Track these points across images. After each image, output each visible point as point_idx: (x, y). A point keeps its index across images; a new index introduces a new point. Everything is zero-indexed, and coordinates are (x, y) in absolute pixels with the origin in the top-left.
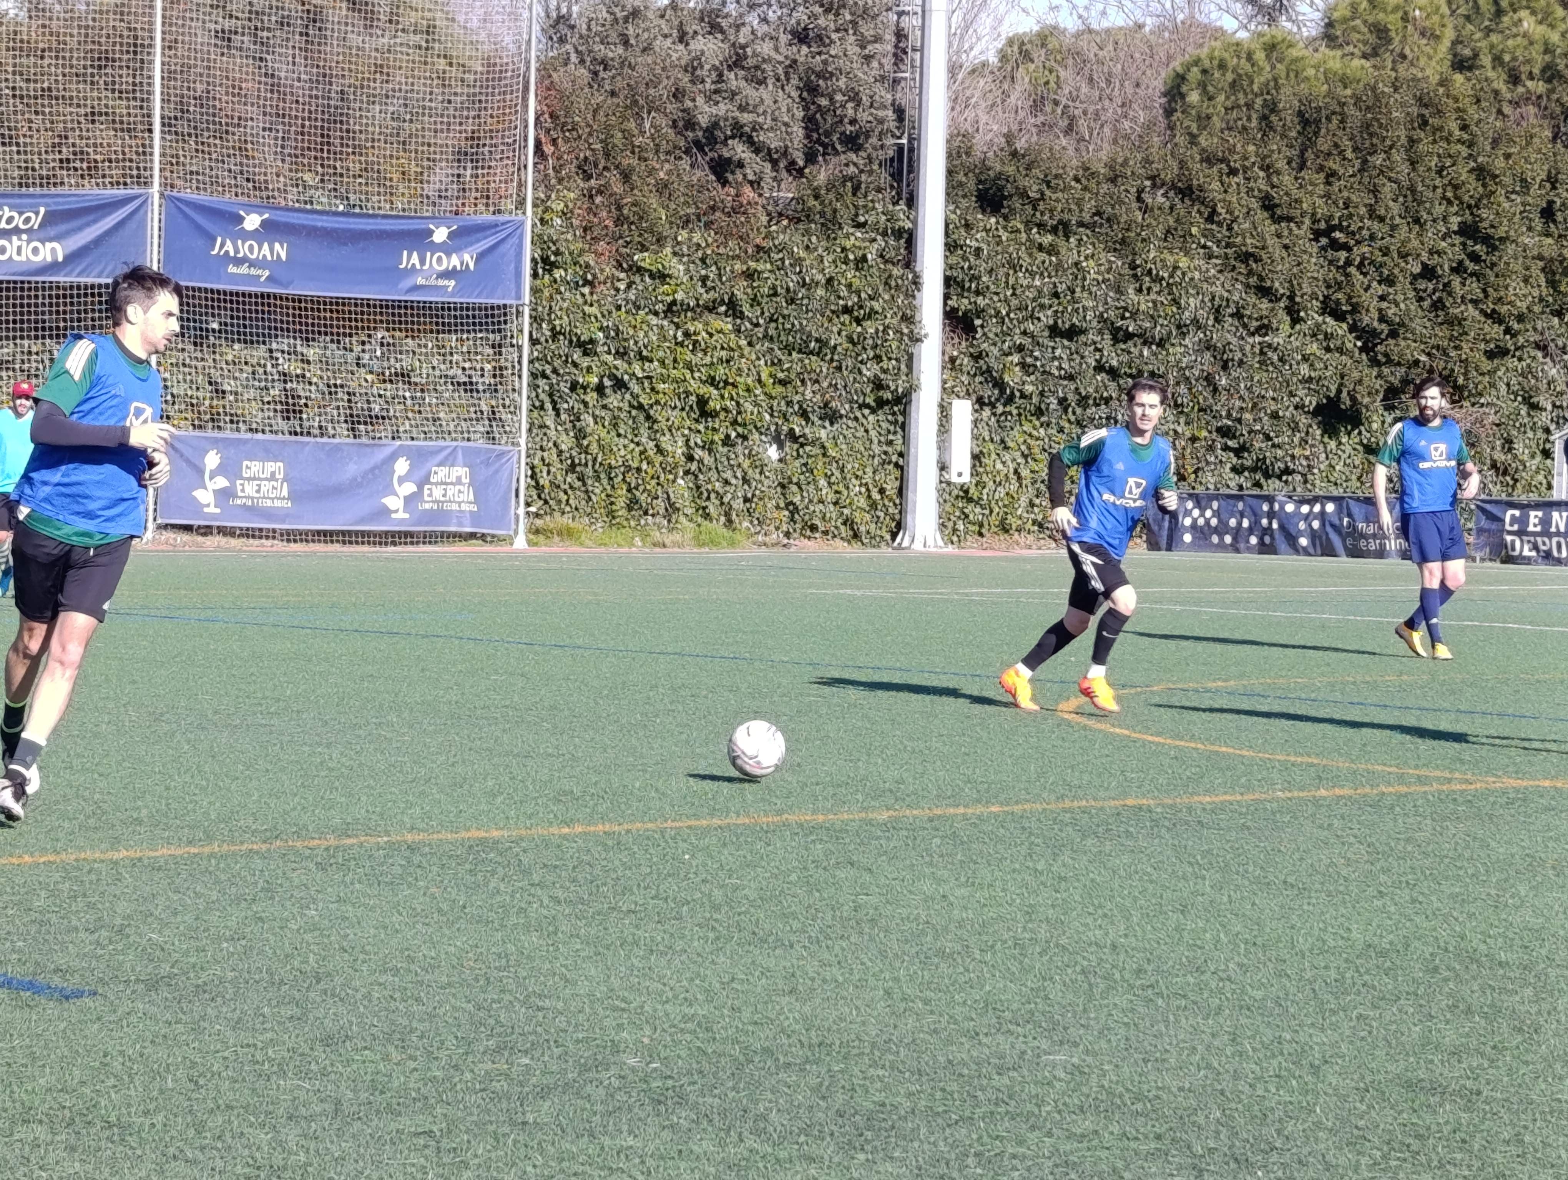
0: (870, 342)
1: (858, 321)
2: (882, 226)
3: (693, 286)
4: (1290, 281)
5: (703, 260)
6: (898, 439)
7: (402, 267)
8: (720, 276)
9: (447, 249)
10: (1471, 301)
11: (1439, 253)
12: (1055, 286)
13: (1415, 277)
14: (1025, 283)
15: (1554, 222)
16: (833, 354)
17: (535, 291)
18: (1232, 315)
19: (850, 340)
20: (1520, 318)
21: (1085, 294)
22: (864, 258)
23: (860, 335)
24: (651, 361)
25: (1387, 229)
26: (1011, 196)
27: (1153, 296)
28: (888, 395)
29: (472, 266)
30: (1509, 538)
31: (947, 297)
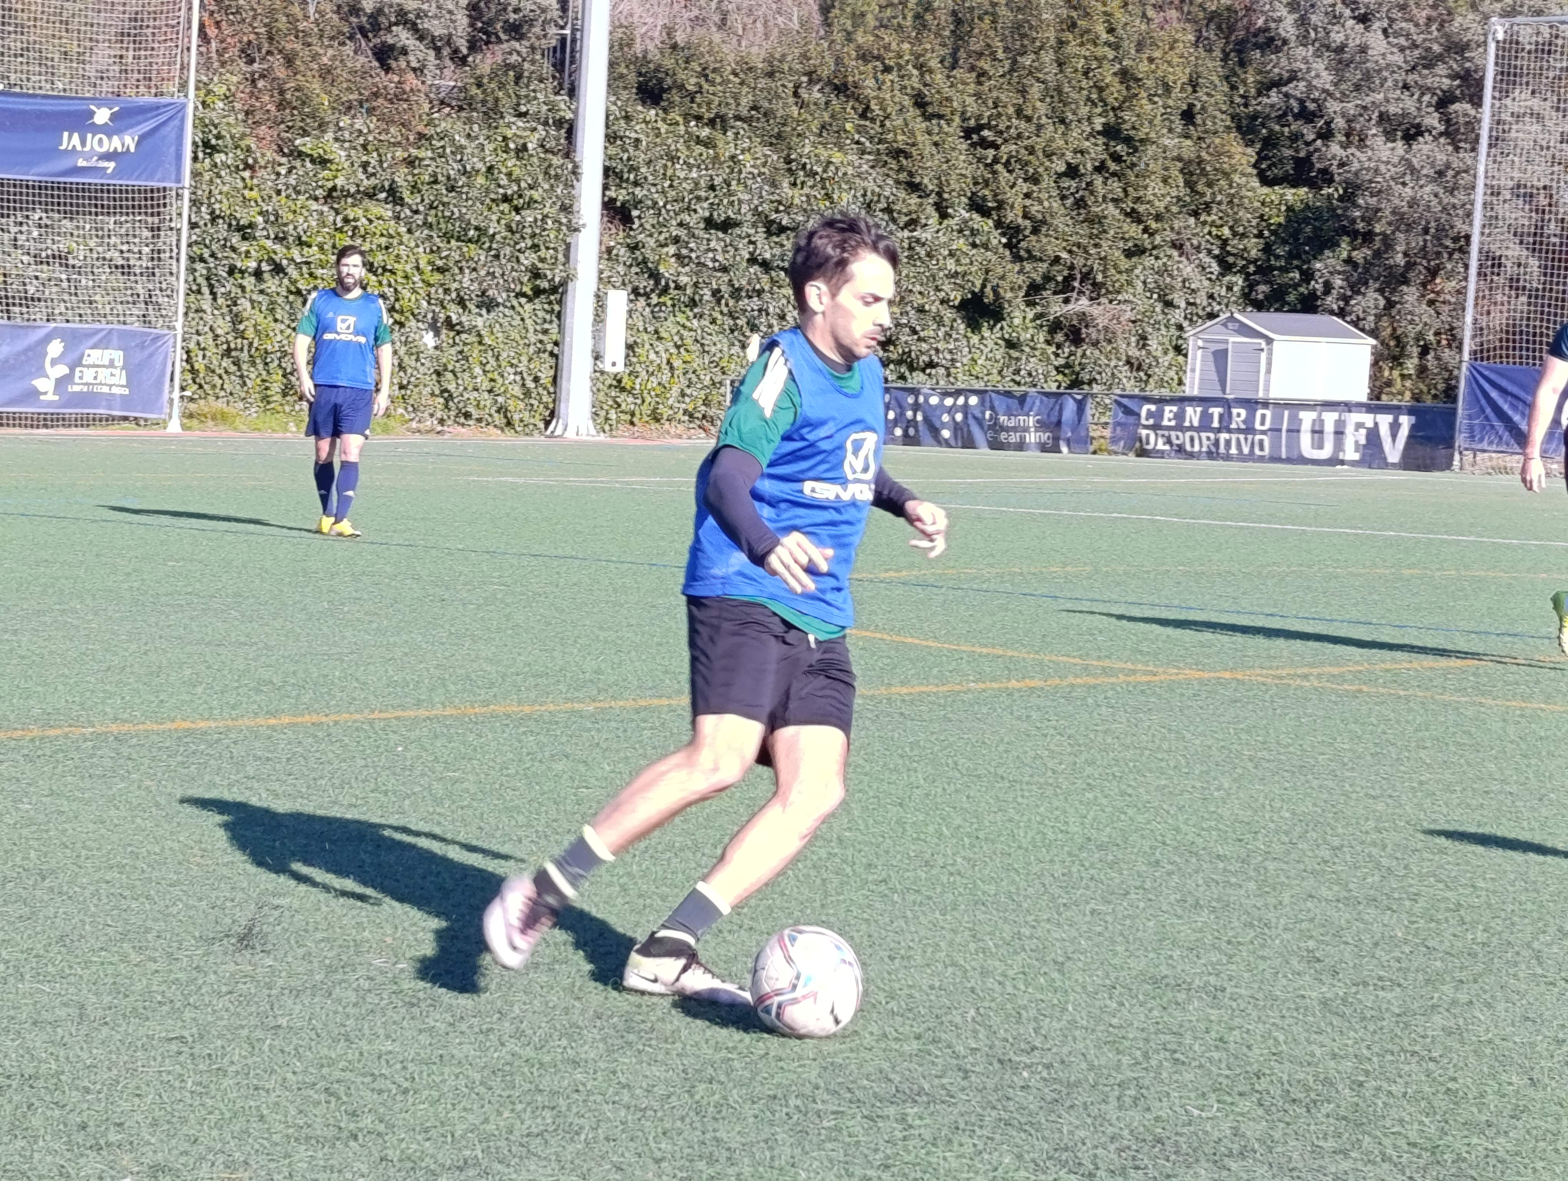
0: (529, 230)
1: (517, 210)
2: (543, 116)
3: (354, 172)
4: (939, 178)
5: (364, 147)
6: (554, 328)
7: (62, 148)
8: (381, 162)
9: (107, 130)
10: (1113, 200)
11: (1082, 152)
12: (712, 179)
13: (1060, 175)
14: (682, 175)
15: (1194, 124)
16: (491, 242)
17: (196, 174)
18: (881, 210)
19: (509, 228)
20: (1158, 218)
21: (741, 188)
22: (525, 148)
23: (518, 223)
24: (310, 246)
25: (1033, 128)
26: (670, 88)
27: (806, 190)
28: (545, 285)
29: (132, 149)
30: (1144, 432)
31: (606, 187)
